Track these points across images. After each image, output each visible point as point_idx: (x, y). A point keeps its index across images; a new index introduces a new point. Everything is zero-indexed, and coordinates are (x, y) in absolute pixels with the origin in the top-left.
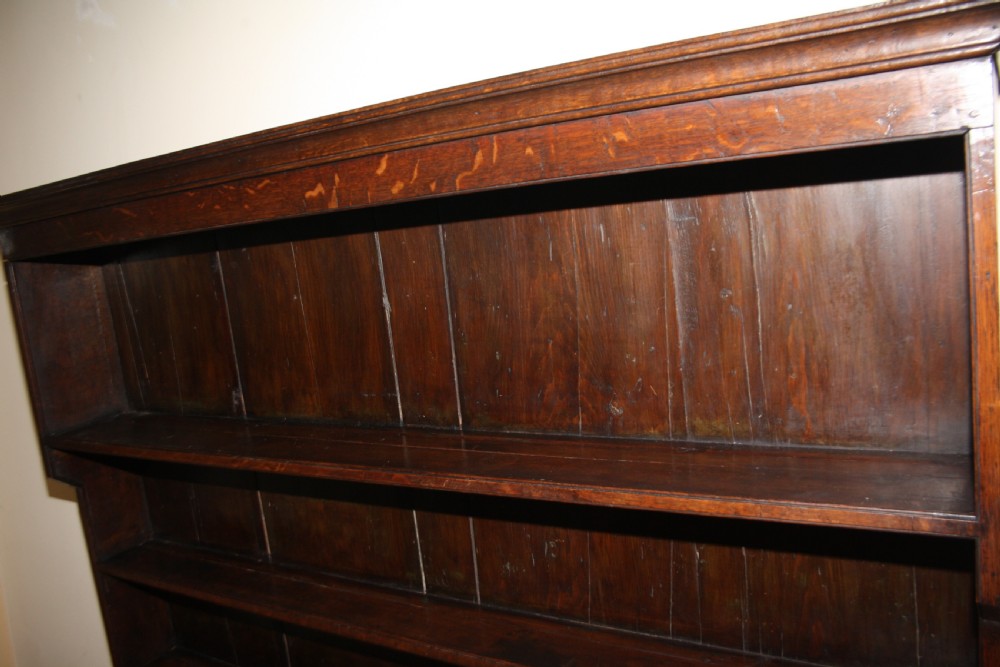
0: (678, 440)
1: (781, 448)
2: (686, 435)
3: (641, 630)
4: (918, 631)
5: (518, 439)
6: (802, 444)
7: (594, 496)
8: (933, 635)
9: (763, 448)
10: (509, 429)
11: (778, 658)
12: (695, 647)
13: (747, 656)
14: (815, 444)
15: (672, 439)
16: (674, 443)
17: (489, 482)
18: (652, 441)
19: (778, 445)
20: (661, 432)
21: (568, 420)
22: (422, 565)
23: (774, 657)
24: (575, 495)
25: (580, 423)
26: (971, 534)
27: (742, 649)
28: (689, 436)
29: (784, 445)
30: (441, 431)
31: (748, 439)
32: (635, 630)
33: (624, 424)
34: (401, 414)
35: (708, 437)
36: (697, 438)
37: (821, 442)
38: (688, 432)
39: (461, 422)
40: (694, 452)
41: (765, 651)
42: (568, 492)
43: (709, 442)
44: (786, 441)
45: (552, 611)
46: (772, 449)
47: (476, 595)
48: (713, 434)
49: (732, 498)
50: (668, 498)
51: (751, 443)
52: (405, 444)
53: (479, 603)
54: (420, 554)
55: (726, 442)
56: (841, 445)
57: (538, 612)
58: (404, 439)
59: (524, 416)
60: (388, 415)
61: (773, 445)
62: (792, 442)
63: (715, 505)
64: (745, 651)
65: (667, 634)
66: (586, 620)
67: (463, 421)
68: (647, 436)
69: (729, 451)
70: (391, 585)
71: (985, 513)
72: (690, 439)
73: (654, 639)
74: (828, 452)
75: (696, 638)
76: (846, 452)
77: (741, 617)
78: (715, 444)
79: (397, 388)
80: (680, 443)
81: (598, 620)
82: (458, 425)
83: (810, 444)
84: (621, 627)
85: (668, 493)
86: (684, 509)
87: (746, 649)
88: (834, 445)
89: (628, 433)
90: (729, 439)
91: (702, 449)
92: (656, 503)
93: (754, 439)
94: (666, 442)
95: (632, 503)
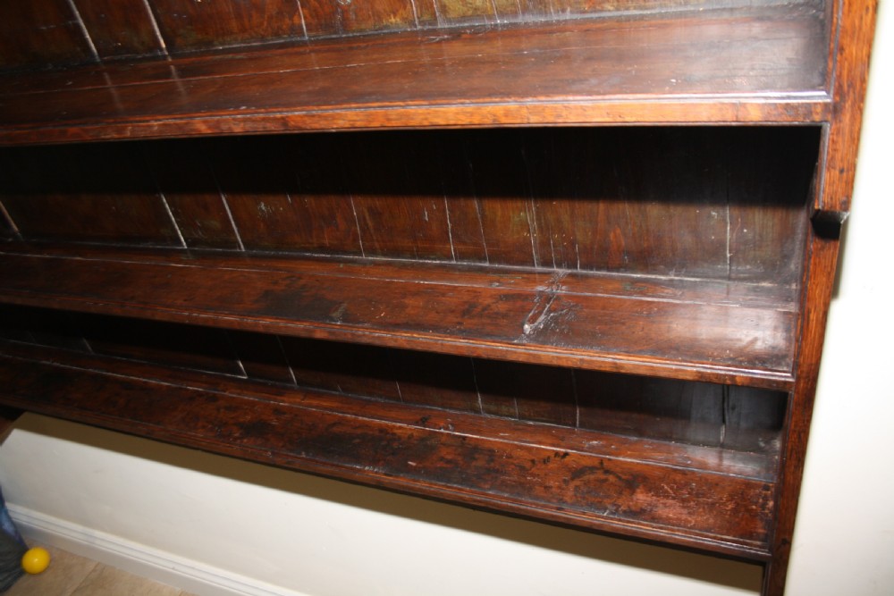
0: (426, 28)
1: (559, 22)
2: (435, 19)
3: (421, 258)
4: (729, 228)
5: (230, 56)
6: (584, 12)
7: (308, 121)
8: (745, 231)
9: (535, 24)
10: (221, 44)
11: (575, 271)
12: (482, 270)
13: (540, 273)
14: (602, 11)
15: (419, 27)
16: (422, 31)
17: (178, 121)
18: (396, 33)
19: (555, 18)
20: (404, 19)
21: (287, 21)
22: (173, 219)
23: (570, 271)
24: (284, 121)
25: (303, 22)
26: (817, 118)
27: (534, 265)
28: (440, 20)
29: (562, 17)
30: (144, 59)
31: (515, 14)
32: (415, 258)
33: (356, 16)
34: (92, 45)
35: (464, 18)
36: (449, 21)
37: (612, 8)
38: (437, 14)
39: (164, 45)
40: (447, 41)
41: (559, 266)
42: (275, 119)
43: (466, 24)
44: (564, 11)
45: (322, 249)
46: (548, 24)
47: (238, 242)
48: (470, 13)
49: (488, 100)
50: (402, 110)
51: (520, 19)
52: (109, 83)
53: (244, 250)
54: (167, 206)
55: (488, 23)
56: (635, 8)
57: (307, 252)
58: (107, 76)
59: (234, 24)
60: (78, 49)
61: (548, 19)
62: (572, 12)
63: (465, 113)
64: (539, 269)
65: (450, 258)
66: (360, 254)
67: (165, 42)
68: (386, 27)
69: (492, 34)
70: (150, 245)
71: (841, 86)
72: (441, 25)
73: (436, 265)
74: (619, 20)
75: (482, 259)
76: (642, 17)
77: (529, 232)
78: (473, 27)
79: (77, 13)
80: (429, 31)
81: (372, 251)
82: (161, 49)
83: (595, 11)
84: (398, 257)
85: (401, 104)
86: (426, 123)
87: (538, 265)
88: (627, 9)
89: (363, 26)
90: (490, 17)
91: (456, 35)
92: (389, 120)
93: (523, 13)
94: (412, 32)
95: (358, 124)
